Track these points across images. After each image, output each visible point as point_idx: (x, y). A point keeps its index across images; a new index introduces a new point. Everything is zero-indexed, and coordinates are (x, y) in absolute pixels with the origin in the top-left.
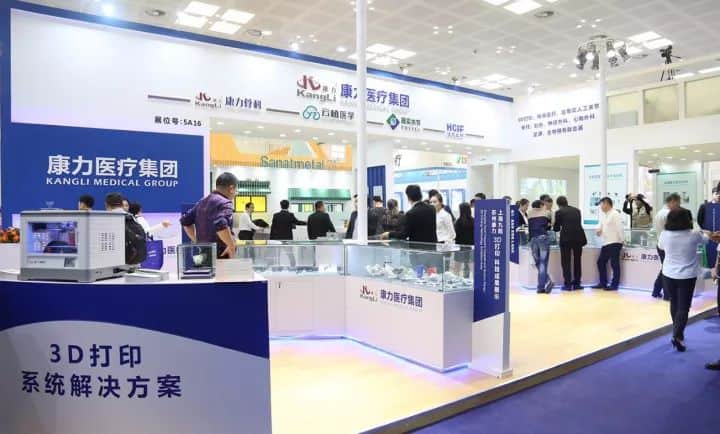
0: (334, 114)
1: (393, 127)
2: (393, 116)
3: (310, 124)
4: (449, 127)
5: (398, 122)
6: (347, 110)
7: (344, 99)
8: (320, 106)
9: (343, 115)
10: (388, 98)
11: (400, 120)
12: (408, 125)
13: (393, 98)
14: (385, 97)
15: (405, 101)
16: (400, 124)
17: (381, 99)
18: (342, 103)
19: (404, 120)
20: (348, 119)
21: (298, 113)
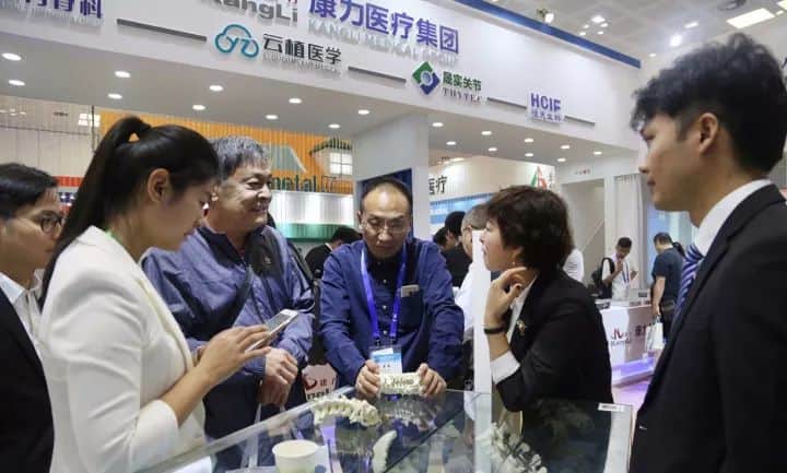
0: (294, 49)
1: (427, 90)
2: (426, 67)
3: (235, 64)
4: (534, 100)
5: (436, 81)
6: (324, 43)
7: (318, 22)
8: (258, 29)
9: (316, 52)
10: (414, 31)
11: (441, 78)
12: (457, 89)
13: (426, 34)
14: (410, 25)
15: (450, 42)
16: (441, 85)
17: (401, 31)
18: (312, 27)
19: (448, 78)
20: (326, 64)
21: (203, 39)
